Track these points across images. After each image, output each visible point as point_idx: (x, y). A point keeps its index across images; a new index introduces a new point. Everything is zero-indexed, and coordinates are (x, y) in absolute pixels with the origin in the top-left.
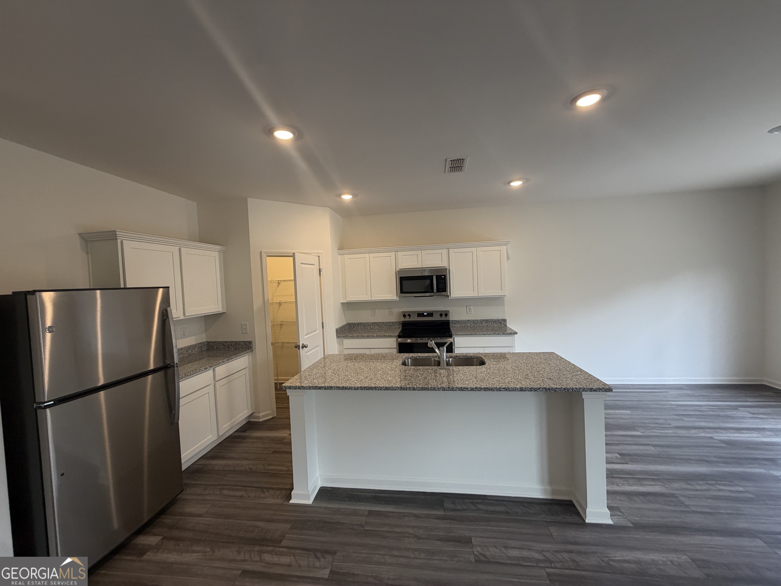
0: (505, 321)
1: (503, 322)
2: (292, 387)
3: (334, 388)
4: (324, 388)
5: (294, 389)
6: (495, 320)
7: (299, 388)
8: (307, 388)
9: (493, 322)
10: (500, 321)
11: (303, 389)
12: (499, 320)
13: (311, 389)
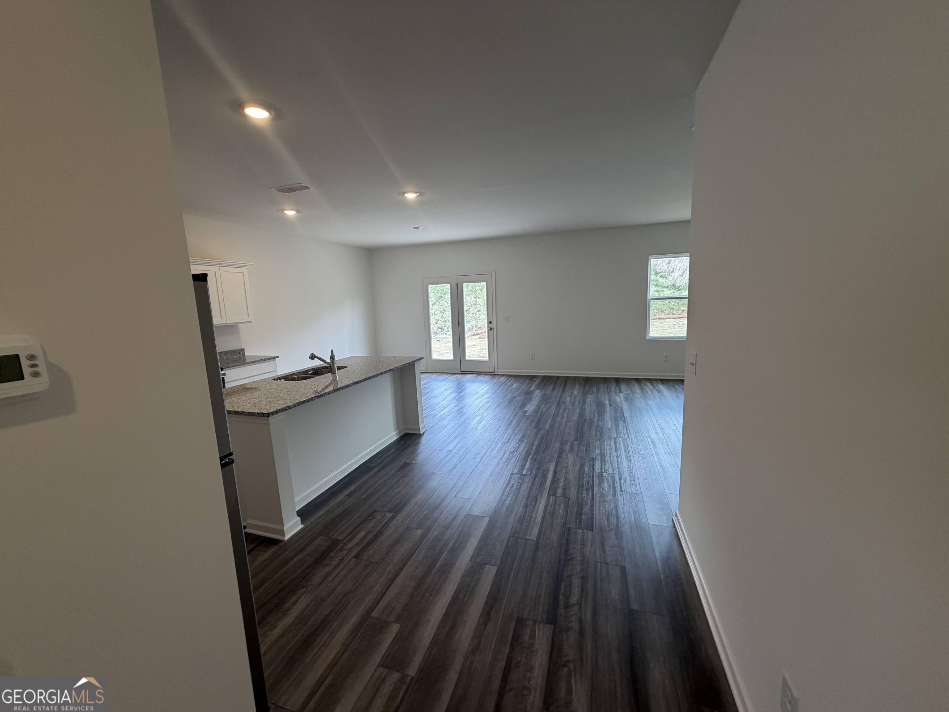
0: (243, 350)
1: (241, 351)
2: (279, 411)
3: (314, 399)
4: (306, 402)
5: (281, 412)
6: (234, 351)
7: (286, 409)
8: (293, 406)
9: (232, 353)
10: (239, 351)
11: (289, 409)
12: (237, 350)
13: (296, 407)
